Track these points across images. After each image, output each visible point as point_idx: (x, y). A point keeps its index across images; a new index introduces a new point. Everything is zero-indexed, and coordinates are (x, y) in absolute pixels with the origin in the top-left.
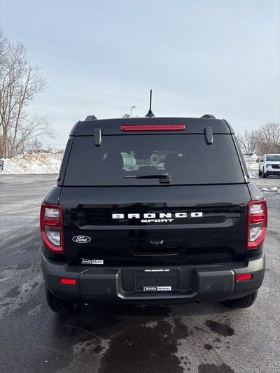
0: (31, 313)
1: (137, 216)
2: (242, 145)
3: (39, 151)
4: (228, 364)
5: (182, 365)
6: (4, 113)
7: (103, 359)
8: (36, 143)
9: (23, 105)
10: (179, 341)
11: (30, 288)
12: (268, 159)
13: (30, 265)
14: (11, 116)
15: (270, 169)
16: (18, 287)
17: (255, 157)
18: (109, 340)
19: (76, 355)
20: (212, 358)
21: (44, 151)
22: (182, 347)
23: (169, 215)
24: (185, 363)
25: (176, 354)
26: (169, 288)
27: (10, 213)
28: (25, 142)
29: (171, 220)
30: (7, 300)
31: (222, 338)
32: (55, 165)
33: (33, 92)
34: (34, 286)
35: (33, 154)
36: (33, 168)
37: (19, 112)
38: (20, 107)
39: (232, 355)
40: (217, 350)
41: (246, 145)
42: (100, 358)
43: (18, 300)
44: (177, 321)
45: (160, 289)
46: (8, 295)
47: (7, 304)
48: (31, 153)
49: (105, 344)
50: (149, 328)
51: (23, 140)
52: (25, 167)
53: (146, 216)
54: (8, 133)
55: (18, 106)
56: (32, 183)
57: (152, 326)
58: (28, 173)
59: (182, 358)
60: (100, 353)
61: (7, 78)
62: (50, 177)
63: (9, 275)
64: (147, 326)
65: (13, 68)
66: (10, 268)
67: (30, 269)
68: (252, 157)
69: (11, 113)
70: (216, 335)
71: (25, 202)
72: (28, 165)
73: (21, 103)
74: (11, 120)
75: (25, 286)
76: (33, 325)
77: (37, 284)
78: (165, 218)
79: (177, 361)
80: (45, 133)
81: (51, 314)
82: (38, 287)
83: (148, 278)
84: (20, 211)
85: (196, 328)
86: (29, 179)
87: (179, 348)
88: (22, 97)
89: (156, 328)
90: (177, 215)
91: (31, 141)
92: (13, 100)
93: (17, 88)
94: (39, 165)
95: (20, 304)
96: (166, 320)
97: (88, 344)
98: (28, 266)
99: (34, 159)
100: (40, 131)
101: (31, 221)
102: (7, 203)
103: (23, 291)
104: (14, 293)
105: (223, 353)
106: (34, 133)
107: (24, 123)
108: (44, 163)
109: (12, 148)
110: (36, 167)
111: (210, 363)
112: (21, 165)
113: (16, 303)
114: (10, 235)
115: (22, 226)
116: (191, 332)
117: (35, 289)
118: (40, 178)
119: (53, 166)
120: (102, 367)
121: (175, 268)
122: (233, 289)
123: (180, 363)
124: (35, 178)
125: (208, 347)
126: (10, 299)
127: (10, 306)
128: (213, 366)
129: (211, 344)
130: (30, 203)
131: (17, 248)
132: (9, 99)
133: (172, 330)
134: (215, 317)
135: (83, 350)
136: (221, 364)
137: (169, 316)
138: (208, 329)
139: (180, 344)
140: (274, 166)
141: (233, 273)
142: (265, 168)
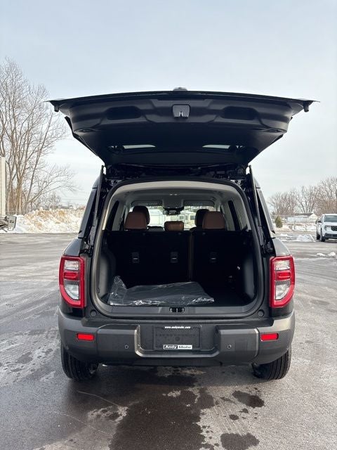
0: (44, 379)
2: (299, 203)
3: (57, 207)
4: (254, 434)
5: (204, 433)
6: (20, 163)
7: (119, 425)
8: (53, 198)
9: (42, 154)
10: (202, 411)
11: (43, 355)
12: (327, 220)
13: (44, 331)
14: (27, 167)
15: (330, 231)
16: (30, 353)
17: (314, 217)
18: (126, 408)
19: (91, 421)
20: (236, 428)
21: (63, 208)
22: (205, 416)
24: (207, 432)
25: (198, 423)
26: (190, 347)
27: (22, 276)
28: (42, 196)
30: (19, 366)
31: (250, 409)
32: (75, 223)
33: (53, 140)
34: (47, 353)
35: (51, 210)
36: (50, 226)
37: (37, 162)
38: (38, 156)
39: (259, 426)
40: (243, 421)
41: (304, 203)
42: (116, 424)
43: (30, 366)
44: (202, 391)
45: (180, 347)
46: (19, 361)
47: (18, 370)
48: (48, 210)
49: (122, 411)
50: (172, 397)
51: (40, 193)
52: (41, 225)
54: (23, 185)
55: (35, 155)
56: (47, 244)
57: (174, 396)
58: (43, 232)
59: (204, 427)
60: (116, 420)
61: (26, 124)
62: (69, 236)
63: (20, 341)
64: (169, 395)
65: (32, 113)
66: (21, 334)
67: (44, 336)
68: (311, 217)
69: (28, 163)
70: (244, 406)
71: (39, 264)
72: (43, 223)
73: (40, 151)
74: (27, 171)
75: (37, 353)
76: (46, 391)
77: (51, 350)
79: (199, 429)
80: (65, 186)
81: (65, 380)
82: (52, 353)
83: (168, 335)
84: (34, 274)
85: (223, 398)
86: (45, 238)
87: (202, 417)
88: (41, 145)
89: (178, 398)
91: (48, 195)
92: (31, 149)
93: (36, 135)
94: (57, 223)
95: (32, 371)
96: (190, 389)
97: (104, 411)
98: (42, 332)
99: (51, 216)
100: (60, 184)
101: (46, 285)
102: (18, 265)
103: (35, 358)
104: (26, 359)
105: (250, 423)
106: (52, 187)
107: (42, 175)
108: (63, 221)
109: (27, 203)
110: (52, 225)
111: (234, 433)
112: (35, 223)
113: (27, 369)
114: (22, 300)
115: (35, 290)
116: (217, 402)
117: (49, 355)
118: (57, 238)
119: (73, 225)
120: (117, 434)
122: (257, 349)
123: (202, 431)
124: (52, 238)
125: (234, 417)
126: (21, 365)
127: (21, 372)
128: (237, 435)
129: (238, 414)
130: (45, 266)
131: (29, 313)
132: (26, 147)
133: (196, 400)
134: (245, 389)
135: (99, 416)
136: (246, 434)
137: (194, 386)
138: (236, 400)
139: (203, 414)
140: (334, 228)
141: (257, 332)
142: (323, 230)
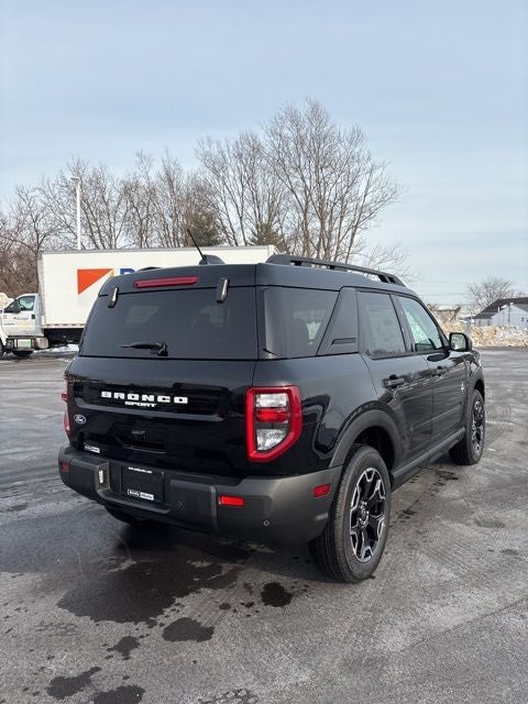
1: (122, 396)
4: (216, 630)
5: (167, 610)
10: (202, 589)
18: (134, 562)
20: (208, 617)
22: (196, 595)
23: (152, 398)
24: (173, 610)
25: (178, 599)
26: (151, 497)
29: (153, 405)
31: (259, 605)
39: (238, 624)
40: (229, 613)
42: (104, 574)
45: (143, 495)
49: (126, 565)
53: (130, 396)
57: (197, 566)
59: (178, 605)
60: (110, 571)
70: (256, 600)
78: (147, 401)
85: (246, 585)
87: (191, 595)
90: (160, 399)
96: (225, 565)
97: (111, 559)
105: (231, 618)
116: (233, 585)
121: (158, 470)
122: (214, 514)
123: (169, 607)
125: (224, 607)
128: (198, 625)
129: (235, 605)
133: (214, 577)
135: (101, 561)
136: (209, 626)
138: (259, 590)
139: (198, 592)
141: (213, 490)
